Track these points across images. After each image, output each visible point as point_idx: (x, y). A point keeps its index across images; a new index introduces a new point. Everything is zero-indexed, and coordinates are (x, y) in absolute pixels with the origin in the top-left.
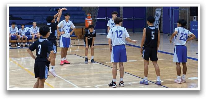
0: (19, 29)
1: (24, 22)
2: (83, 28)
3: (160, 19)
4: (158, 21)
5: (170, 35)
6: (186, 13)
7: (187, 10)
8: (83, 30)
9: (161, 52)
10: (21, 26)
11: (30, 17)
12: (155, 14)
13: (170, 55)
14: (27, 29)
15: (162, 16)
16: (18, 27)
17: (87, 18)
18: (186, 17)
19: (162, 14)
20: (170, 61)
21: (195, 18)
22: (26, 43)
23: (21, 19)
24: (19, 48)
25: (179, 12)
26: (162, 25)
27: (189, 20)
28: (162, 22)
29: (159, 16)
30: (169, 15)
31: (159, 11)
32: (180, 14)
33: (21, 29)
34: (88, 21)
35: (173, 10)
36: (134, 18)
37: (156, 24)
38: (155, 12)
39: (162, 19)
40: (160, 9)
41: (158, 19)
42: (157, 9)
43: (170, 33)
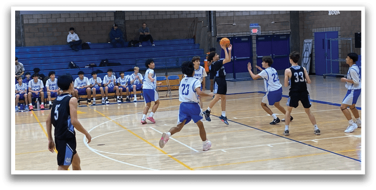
0: (117, 78)
1: (123, 68)
3: (311, 56)
4: (308, 58)
5: (327, 77)
6: (350, 44)
7: (351, 39)
9: (314, 101)
10: (120, 74)
11: (130, 62)
12: (303, 48)
13: (328, 105)
14: (128, 77)
15: (314, 51)
16: (116, 75)
18: (350, 49)
19: (314, 47)
20: (328, 113)
22: (128, 97)
23: (119, 64)
24: (120, 103)
25: (339, 43)
26: (314, 63)
28: (314, 59)
29: (309, 50)
30: (323, 48)
31: (309, 43)
32: (340, 47)
33: (120, 78)
35: (329, 41)
36: (272, 56)
37: (305, 62)
38: (303, 45)
39: (314, 55)
40: (311, 41)
41: (308, 56)
42: (305, 41)
43: (327, 74)
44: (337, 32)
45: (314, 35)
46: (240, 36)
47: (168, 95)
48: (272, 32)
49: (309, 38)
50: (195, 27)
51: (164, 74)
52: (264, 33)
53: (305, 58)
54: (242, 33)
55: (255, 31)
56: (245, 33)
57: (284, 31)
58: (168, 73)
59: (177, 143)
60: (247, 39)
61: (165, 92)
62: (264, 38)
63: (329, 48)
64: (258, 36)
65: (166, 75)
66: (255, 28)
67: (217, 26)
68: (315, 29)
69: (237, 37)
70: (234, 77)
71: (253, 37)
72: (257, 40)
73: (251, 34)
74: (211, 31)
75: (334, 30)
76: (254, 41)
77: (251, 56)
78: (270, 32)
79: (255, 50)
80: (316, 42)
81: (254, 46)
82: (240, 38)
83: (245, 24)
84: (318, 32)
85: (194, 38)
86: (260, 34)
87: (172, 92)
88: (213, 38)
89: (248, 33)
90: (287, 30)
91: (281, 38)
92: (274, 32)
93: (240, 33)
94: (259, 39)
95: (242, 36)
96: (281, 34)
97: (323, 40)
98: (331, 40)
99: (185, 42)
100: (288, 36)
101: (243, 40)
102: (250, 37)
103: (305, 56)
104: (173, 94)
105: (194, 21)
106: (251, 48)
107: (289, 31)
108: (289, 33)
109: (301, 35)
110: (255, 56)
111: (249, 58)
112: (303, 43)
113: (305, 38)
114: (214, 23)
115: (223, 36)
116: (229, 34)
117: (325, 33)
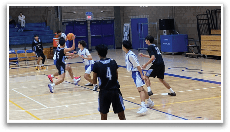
2: (51, 48)
3: (129, 35)
4: (127, 37)
5: (140, 51)
6: (156, 27)
7: (156, 24)
8: (51, 49)
12: (123, 30)
15: (131, 32)
17: (54, 37)
18: (156, 31)
19: (131, 29)
21: (165, 32)
25: (149, 26)
27: (159, 35)
28: (131, 37)
29: (128, 31)
30: (138, 30)
31: (128, 26)
32: (149, 29)
34: (56, 41)
35: (141, 25)
36: (102, 35)
38: (123, 27)
39: (131, 35)
40: (128, 25)
41: (127, 35)
42: (125, 25)
43: (140, 48)
44: (147, 19)
45: (130, 20)
46: (79, 21)
47: (26, 64)
48: (101, 18)
49: (128, 23)
50: (46, 14)
51: (24, 48)
52: (96, 19)
53: (125, 37)
55: (89, 17)
56: (82, 19)
57: (110, 18)
58: (27, 48)
59: (32, 101)
60: (84, 23)
61: (24, 62)
62: (95, 23)
63: (141, 30)
64: (91, 21)
65: (25, 49)
66: (90, 15)
67: (62, 13)
68: (131, 16)
69: (76, 22)
71: (88, 22)
72: (91, 23)
73: (87, 20)
74: (58, 16)
75: (145, 17)
76: (89, 25)
77: (87, 35)
78: (100, 18)
79: (89, 31)
80: (132, 26)
81: (89, 28)
82: (79, 22)
83: (82, 13)
84: (133, 18)
85: (46, 22)
86: (93, 19)
87: (29, 62)
88: (59, 22)
89: (85, 19)
90: (112, 17)
91: (107, 22)
92: (103, 18)
93: (79, 19)
94: (92, 23)
95: (80, 20)
96: (107, 19)
97: (137, 24)
98: (142, 24)
99: (40, 25)
100: (112, 21)
101: (81, 23)
102: (86, 22)
103: (125, 35)
104: (29, 64)
105: (46, 10)
106: (87, 30)
107: (113, 17)
108: (113, 19)
109: (122, 20)
110: (90, 35)
111: (85, 36)
112: (123, 26)
113: (124, 23)
114: (60, 11)
115: (67, 21)
116: (71, 19)
117: (138, 19)
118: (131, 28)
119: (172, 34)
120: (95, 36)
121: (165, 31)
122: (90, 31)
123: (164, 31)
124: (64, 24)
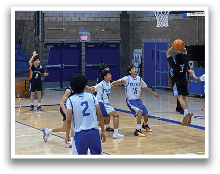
2: (26, 81)
3: (140, 66)
5: (155, 90)
8: (26, 83)
12: (132, 58)
13: (155, 120)
15: (143, 62)
20: (156, 128)
21: (191, 64)
28: (143, 70)
29: (139, 61)
30: (153, 59)
31: (139, 53)
35: (158, 52)
38: (132, 55)
39: (143, 65)
40: (140, 51)
41: (137, 66)
42: (135, 51)
43: (156, 86)
44: (167, 43)
45: (143, 45)
46: (69, 42)
48: (101, 40)
49: (139, 48)
50: (21, 31)
52: (94, 41)
54: (70, 40)
55: (84, 38)
56: (74, 40)
57: (114, 40)
60: (76, 46)
62: (93, 46)
63: (158, 59)
64: (87, 44)
66: (85, 35)
67: (45, 30)
68: (145, 39)
69: (65, 43)
70: (61, 86)
71: (82, 44)
72: (87, 48)
73: (81, 41)
74: (38, 35)
75: (164, 42)
76: (83, 49)
77: (80, 64)
78: (100, 40)
79: (83, 58)
80: (146, 53)
81: (83, 53)
82: (68, 44)
83: (74, 31)
84: (148, 42)
85: (20, 42)
86: (89, 41)
88: (40, 44)
89: (77, 40)
90: (117, 39)
91: (111, 46)
92: (104, 40)
93: (69, 40)
94: (89, 46)
95: (71, 42)
96: (111, 42)
97: (153, 50)
98: (160, 51)
100: (118, 44)
101: (71, 46)
102: (79, 44)
105: (21, 24)
106: (80, 55)
107: (118, 40)
108: (119, 42)
109: (131, 44)
110: (84, 64)
111: (77, 66)
112: (133, 53)
113: (134, 48)
114: (42, 27)
115: (51, 42)
116: (57, 40)
117: (155, 43)
118: (143, 57)
119: (201, 67)
120: (91, 65)
121: (192, 62)
122: (85, 59)
123: (190, 62)
124: (47, 46)
